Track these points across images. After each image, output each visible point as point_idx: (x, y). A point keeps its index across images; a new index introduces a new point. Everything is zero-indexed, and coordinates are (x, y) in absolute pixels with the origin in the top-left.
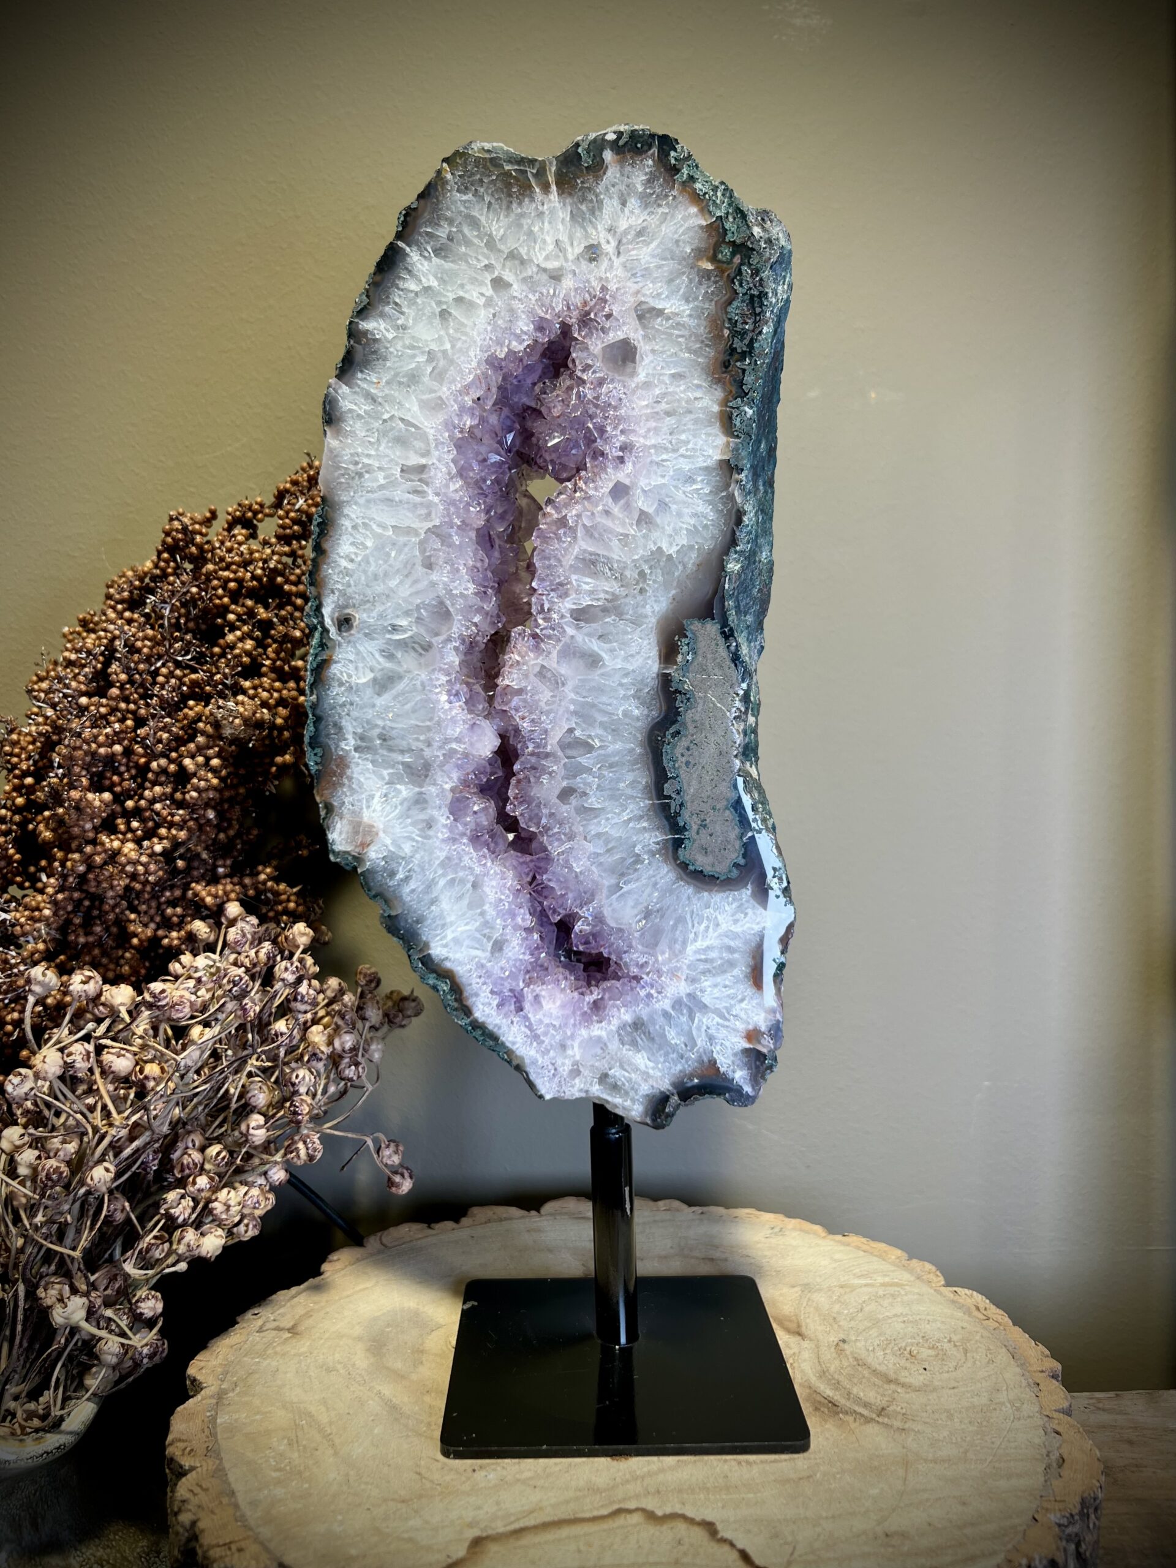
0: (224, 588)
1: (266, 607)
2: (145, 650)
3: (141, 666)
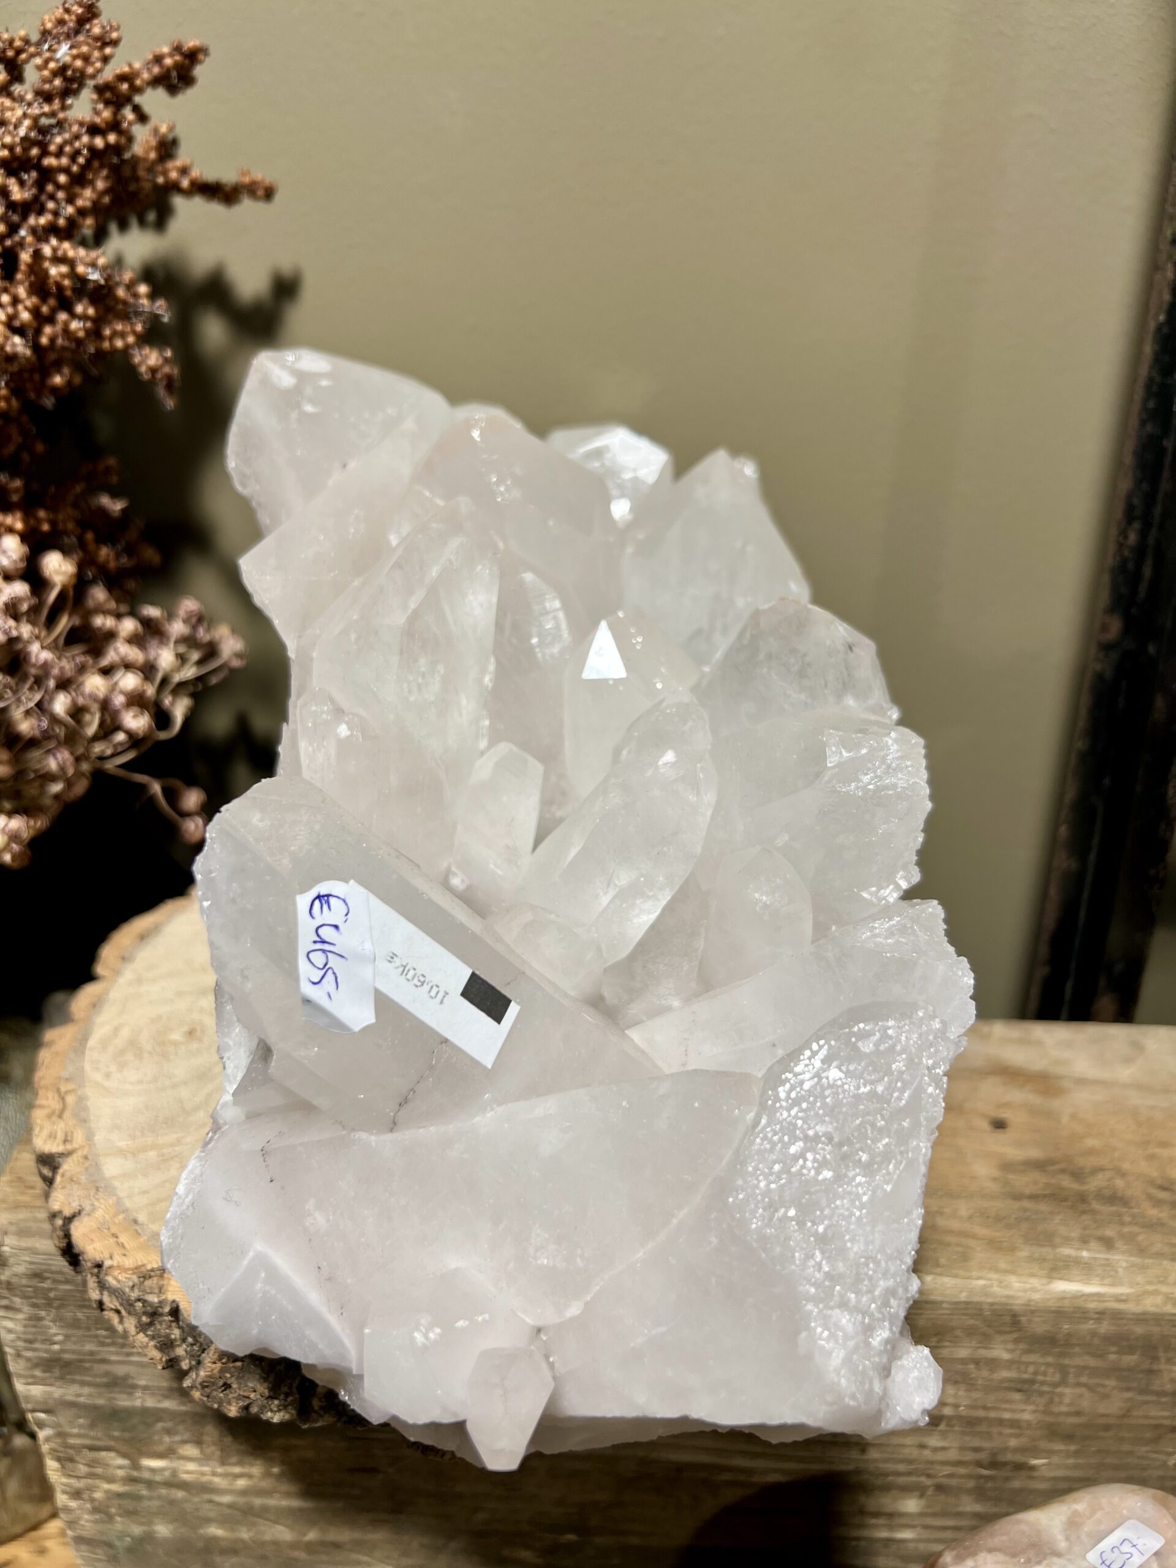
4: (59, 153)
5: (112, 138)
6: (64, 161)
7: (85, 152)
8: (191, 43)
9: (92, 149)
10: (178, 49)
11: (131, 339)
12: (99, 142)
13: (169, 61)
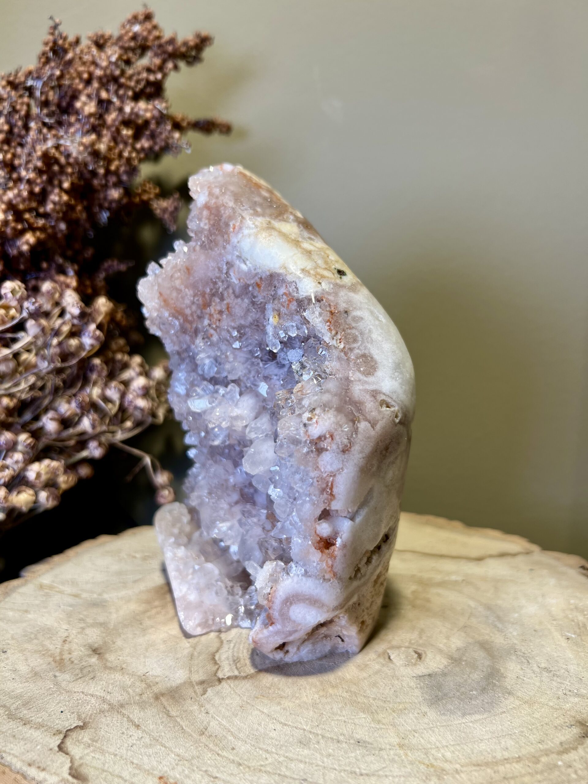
0: (81, 78)
1: (108, 91)
2: (23, 113)
3: (20, 123)
4: (130, 78)
5: (159, 76)
6: (132, 84)
7: (144, 82)
8: (204, 33)
9: (147, 80)
10: (198, 36)
11: (152, 196)
12: (152, 78)
13: (192, 43)
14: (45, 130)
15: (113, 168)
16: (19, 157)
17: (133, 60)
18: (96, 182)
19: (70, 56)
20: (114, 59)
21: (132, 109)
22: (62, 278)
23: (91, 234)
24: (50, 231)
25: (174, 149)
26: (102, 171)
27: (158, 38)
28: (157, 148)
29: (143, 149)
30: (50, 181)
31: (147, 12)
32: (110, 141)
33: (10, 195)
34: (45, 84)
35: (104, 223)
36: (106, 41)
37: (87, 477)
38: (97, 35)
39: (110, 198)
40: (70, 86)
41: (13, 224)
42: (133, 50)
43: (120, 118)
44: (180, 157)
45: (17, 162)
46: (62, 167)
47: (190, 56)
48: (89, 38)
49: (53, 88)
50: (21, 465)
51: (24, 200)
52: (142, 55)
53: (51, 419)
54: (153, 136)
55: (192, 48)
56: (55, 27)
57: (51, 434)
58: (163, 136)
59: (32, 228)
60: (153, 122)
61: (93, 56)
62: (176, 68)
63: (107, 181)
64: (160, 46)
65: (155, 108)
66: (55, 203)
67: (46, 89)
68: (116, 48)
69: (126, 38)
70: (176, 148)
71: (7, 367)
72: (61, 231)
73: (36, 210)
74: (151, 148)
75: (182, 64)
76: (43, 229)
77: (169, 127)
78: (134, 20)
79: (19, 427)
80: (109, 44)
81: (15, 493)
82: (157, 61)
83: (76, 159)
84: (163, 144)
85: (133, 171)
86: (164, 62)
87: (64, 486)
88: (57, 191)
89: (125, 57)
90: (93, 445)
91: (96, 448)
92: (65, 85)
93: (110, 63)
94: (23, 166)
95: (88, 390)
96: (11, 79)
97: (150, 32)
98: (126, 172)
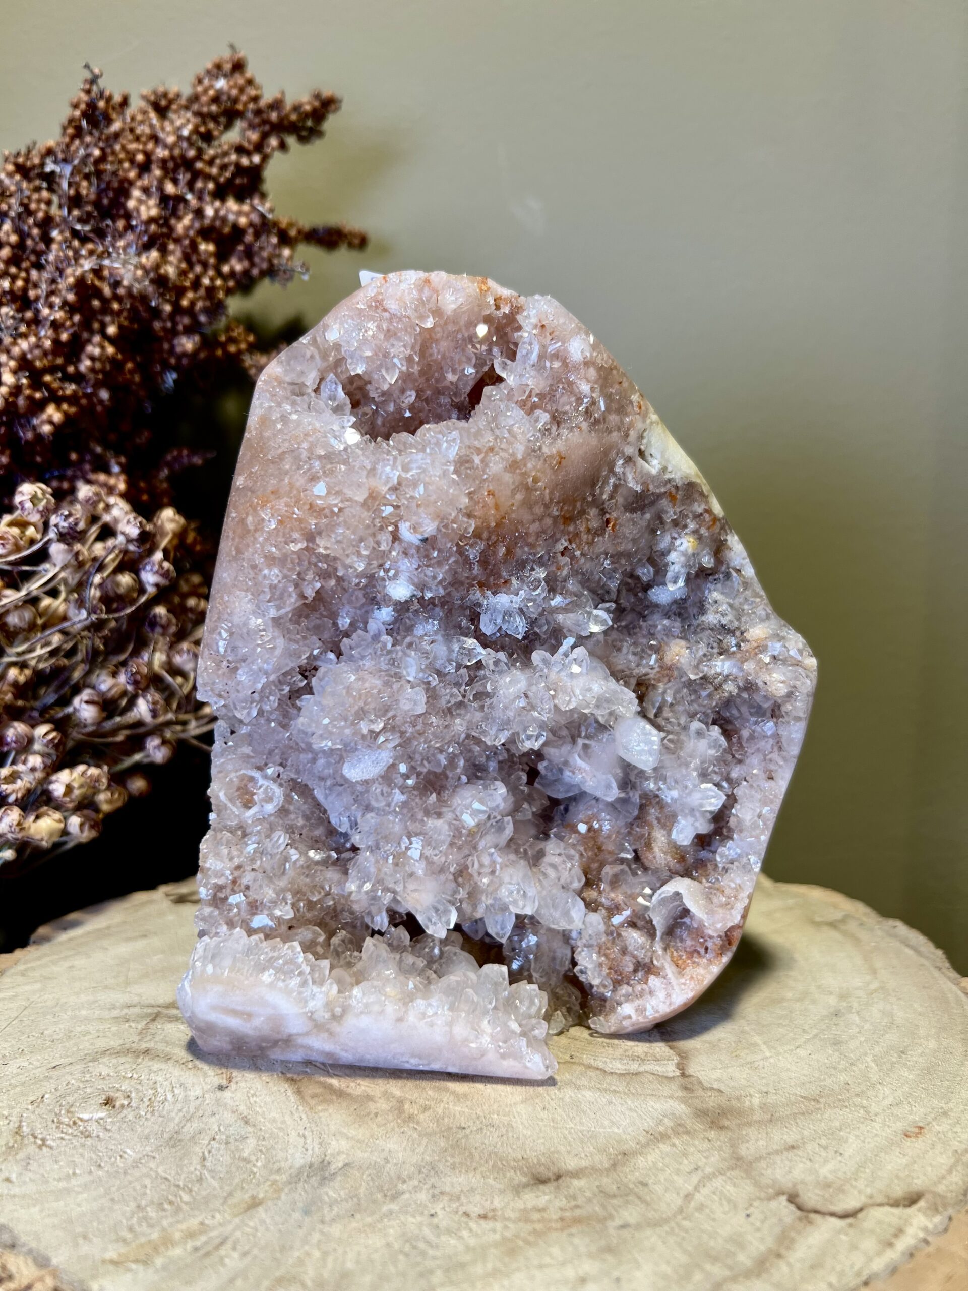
0: (132, 161)
1: (175, 182)
2: (40, 215)
3: (35, 231)
4: (211, 163)
5: (256, 159)
6: (214, 171)
7: (232, 168)
8: (326, 93)
9: (238, 165)
10: (317, 96)
11: (243, 346)
12: (245, 161)
13: (308, 108)
14: (76, 243)
15: (185, 303)
16: (36, 286)
17: (216, 133)
18: (157, 325)
19: (116, 126)
20: (185, 132)
21: (217, 211)
22: (102, 477)
23: (148, 407)
24: (84, 402)
25: (281, 273)
26: (168, 308)
27: (255, 99)
28: (255, 272)
29: (233, 273)
30: (86, 325)
31: (236, 57)
32: (180, 261)
33: (24, 345)
34: (76, 171)
35: (167, 389)
36: (170, 102)
37: (141, 794)
38: (155, 93)
39: (179, 350)
40: (115, 173)
41: (28, 392)
42: (215, 118)
43: (197, 225)
44: (290, 285)
45: (32, 293)
46: (105, 301)
47: (304, 128)
48: (144, 98)
49: (87, 177)
50: (39, 775)
51: (45, 354)
52: (228, 126)
53: (87, 702)
54: (249, 254)
55: (307, 115)
56: (93, 81)
57: (85, 726)
58: (265, 254)
59: (55, 398)
60: (250, 231)
61: (152, 126)
62: (283, 146)
63: (175, 324)
64: (258, 112)
65: (253, 208)
66: (92, 358)
67: (77, 178)
68: (189, 115)
69: (204, 99)
70: (285, 272)
71: (21, 618)
72: (101, 402)
73: (62, 368)
74: (246, 273)
75: (291, 141)
76: (72, 400)
77: (274, 240)
78: (215, 71)
79: (36, 714)
80: (174, 107)
81: (32, 818)
82: (254, 136)
83: (129, 289)
84: (265, 266)
85: (216, 308)
86: (265, 136)
87: (106, 808)
88: (97, 339)
89: (202, 129)
90: (152, 743)
91: (158, 747)
92: (105, 171)
93: (180, 138)
94: (42, 301)
95: (146, 656)
96: (21, 160)
97: (242, 90)
98: (205, 310)
